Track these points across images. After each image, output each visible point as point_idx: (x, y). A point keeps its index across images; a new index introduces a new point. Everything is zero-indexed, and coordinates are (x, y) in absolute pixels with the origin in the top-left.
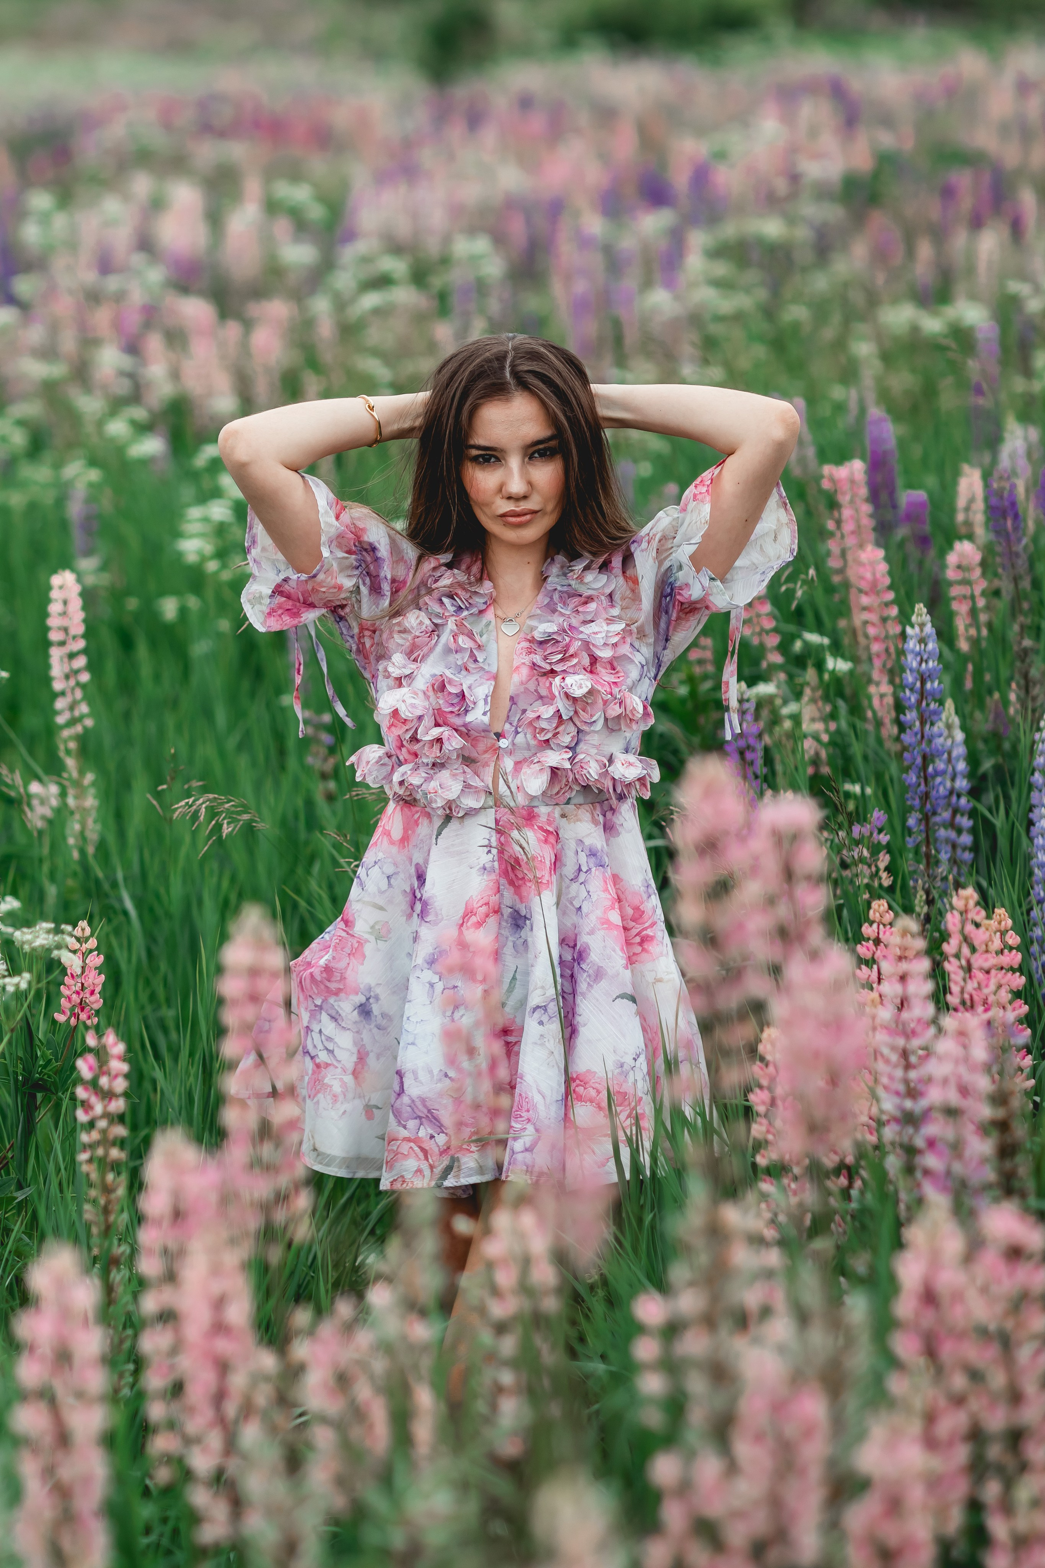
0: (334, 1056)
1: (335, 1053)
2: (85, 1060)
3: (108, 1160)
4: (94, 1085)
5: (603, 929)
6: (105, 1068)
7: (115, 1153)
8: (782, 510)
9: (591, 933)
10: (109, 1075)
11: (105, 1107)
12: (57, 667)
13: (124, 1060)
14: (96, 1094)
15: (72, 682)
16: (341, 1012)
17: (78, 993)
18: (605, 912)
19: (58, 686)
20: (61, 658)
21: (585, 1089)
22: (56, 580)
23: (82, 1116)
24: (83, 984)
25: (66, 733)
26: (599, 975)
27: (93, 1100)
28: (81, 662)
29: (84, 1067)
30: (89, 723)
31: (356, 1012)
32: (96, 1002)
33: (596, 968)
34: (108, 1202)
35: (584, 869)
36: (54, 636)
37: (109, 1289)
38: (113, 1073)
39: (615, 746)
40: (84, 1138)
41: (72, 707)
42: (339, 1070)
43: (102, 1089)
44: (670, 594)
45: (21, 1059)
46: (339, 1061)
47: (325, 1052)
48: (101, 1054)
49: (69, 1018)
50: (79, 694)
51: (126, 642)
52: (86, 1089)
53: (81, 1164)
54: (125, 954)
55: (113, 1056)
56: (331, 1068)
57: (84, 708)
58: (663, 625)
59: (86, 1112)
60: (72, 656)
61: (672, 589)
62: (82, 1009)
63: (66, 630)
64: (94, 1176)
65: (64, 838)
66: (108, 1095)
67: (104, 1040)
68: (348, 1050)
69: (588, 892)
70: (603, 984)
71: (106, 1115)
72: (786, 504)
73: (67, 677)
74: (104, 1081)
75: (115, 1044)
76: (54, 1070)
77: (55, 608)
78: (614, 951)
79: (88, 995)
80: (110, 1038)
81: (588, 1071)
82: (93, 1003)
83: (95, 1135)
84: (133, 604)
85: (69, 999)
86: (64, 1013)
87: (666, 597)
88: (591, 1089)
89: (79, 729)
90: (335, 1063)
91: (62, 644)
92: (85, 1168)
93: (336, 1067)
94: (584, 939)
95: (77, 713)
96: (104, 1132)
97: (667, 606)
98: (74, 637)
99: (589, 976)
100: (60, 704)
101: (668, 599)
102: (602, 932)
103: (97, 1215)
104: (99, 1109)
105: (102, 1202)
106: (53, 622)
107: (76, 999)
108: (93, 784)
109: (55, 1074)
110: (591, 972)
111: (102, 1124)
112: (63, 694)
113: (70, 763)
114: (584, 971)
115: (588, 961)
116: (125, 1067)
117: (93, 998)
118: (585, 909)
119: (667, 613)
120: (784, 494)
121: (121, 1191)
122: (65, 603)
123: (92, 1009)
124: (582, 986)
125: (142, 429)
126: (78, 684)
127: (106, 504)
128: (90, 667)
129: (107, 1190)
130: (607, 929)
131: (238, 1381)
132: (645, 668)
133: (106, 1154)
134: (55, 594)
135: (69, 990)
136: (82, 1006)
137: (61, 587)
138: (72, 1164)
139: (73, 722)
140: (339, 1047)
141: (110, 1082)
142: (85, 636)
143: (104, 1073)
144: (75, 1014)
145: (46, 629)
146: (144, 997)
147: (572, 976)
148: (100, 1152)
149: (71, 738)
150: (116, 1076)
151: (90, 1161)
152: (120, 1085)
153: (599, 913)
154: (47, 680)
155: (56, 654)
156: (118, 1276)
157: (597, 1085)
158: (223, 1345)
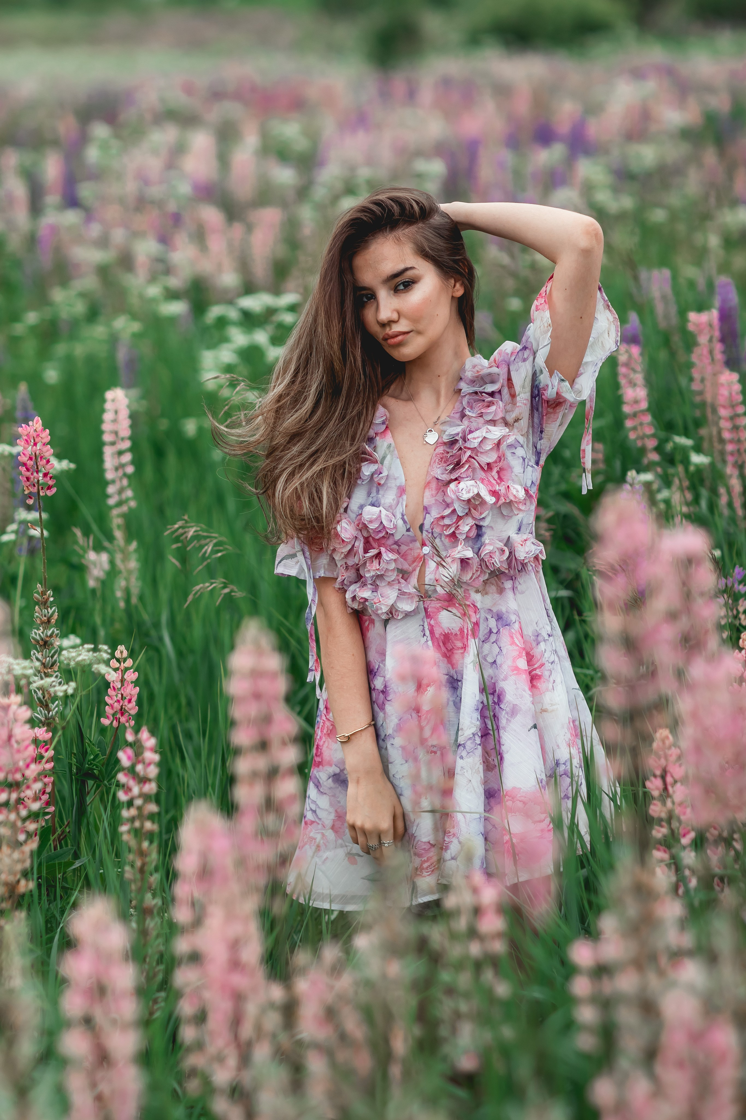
0: (317, 815)
1: (317, 812)
2: (125, 752)
3: (144, 830)
4: (131, 771)
5: (514, 674)
6: (140, 758)
7: (148, 825)
8: (607, 311)
9: (505, 679)
10: (144, 763)
11: (141, 789)
12: (109, 462)
13: (156, 752)
14: (134, 778)
15: (120, 473)
16: (320, 780)
17: (118, 701)
18: (514, 661)
19: (109, 475)
20: (113, 454)
21: (513, 802)
22: (109, 395)
23: (122, 796)
24: (122, 695)
25: (115, 512)
26: (514, 711)
27: (131, 783)
28: (127, 458)
29: (124, 757)
30: (133, 504)
31: (331, 780)
32: (132, 708)
33: (511, 705)
34: (144, 865)
35: (495, 631)
36: (107, 438)
37: (143, 933)
38: (147, 761)
39: (510, 530)
40: (125, 813)
41: (121, 491)
42: (320, 826)
43: (138, 775)
44: (538, 395)
45: (75, 754)
46: (320, 819)
47: (311, 812)
48: (137, 747)
49: (112, 722)
50: (125, 482)
51: (159, 452)
52: (126, 775)
53: (122, 834)
54: (157, 677)
55: (147, 749)
56: (315, 824)
57: (129, 493)
58: (536, 420)
59: (126, 793)
60: (120, 453)
61: (539, 391)
62: (122, 714)
63: (116, 433)
64: (133, 843)
65: (113, 592)
66: (144, 780)
67: (139, 735)
68: (326, 810)
69: (500, 648)
70: (519, 718)
71: (141, 795)
72: (609, 306)
73: (117, 469)
74: (139, 768)
75: (148, 739)
76: (102, 762)
77: (108, 416)
78: (524, 691)
79: (126, 703)
80: (145, 734)
81: (514, 788)
82: (130, 710)
83: (133, 812)
84: (164, 424)
85: (112, 706)
86: (108, 718)
87: (535, 398)
88: (518, 802)
89: (125, 509)
90: (317, 820)
91: (113, 444)
92: (125, 837)
93: (318, 824)
94: (502, 685)
95: (124, 496)
96: (139, 808)
97: (537, 405)
98: (123, 439)
99: (507, 713)
100: (111, 490)
101: (537, 399)
102: (513, 677)
103: (134, 874)
104: (136, 790)
105: (138, 863)
106: (106, 427)
107: (117, 706)
108: (136, 551)
109: (103, 766)
110: (508, 709)
111: (138, 802)
112: (113, 482)
113: (119, 535)
114: (503, 710)
115: (505, 701)
116: (157, 757)
117: (130, 706)
118: (498, 662)
119: (537, 410)
120: (606, 298)
121: (154, 856)
122: (116, 412)
123: (130, 714)
124: (503, 722)
125: (172, 295)
126: (125, 475)
127: (146, 349)
128: (133, 462)
129: (142, 854)
130: (517, 674)
131: (251, 1009)
132: (526, 460)
133: (142, 826)
134: (108, 406)
135: (111, 698)
136: (122, 712)
137: (113, 400)
138: (115, 834)
139: (120, 504)
140: (319, 807)
141: (145, 769)
142: (131, 438)
143: (139, 762)
144: (116, 718)
145: (101, 432)
146: (172, 711)
147: (494, 716)
148: (137, 824)
149: (119, 516)
150: (149, 764)
151: (129, 832)
152: (153, 771)
153: (509, 662)
154: (101, 471)
155: (108, 452)
156: (152, 924)
157: (523, 798)
158: (239, 981)
